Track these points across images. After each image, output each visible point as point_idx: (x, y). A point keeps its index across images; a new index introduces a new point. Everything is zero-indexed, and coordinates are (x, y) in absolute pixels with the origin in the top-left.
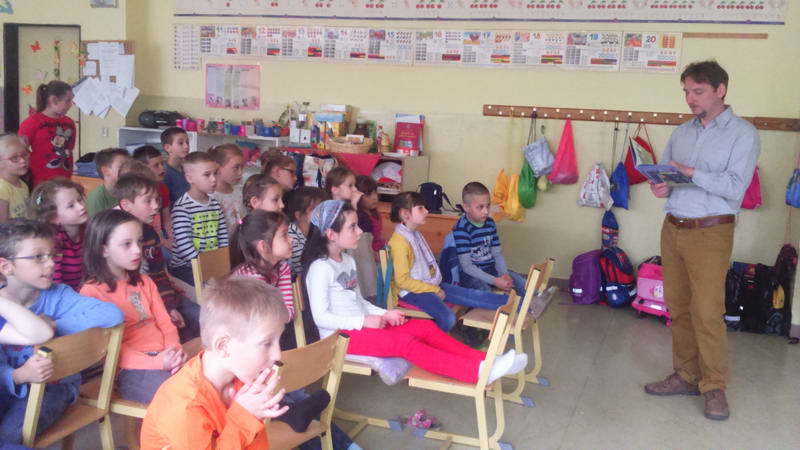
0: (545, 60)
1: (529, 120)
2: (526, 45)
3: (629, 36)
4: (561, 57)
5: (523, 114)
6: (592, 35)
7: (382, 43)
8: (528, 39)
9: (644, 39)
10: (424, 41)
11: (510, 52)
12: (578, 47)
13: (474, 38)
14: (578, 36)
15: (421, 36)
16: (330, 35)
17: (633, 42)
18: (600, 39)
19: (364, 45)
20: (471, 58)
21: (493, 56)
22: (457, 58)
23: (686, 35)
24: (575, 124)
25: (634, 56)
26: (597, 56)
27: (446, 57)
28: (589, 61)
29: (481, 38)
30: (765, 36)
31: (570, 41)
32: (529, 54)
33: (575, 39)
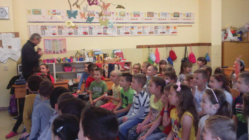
0: (150, 33)
1: (148, 48)
2: (145, 29)
3: (167, 26)
4: (153, 32)
5: (146, 47)
6: (159, 27)
7: (107, 30)
9: (170, 27)
10: (119, 29)
11: (142, 31)
12: (157, 29)
13: (133, 28)
14: (157, 27)
15: (118, 27)
16: (90, 28)
17: (168, 28)
18: (161, 27)
19: (102, 31)
20: (132, 33)
21: (138, 32)
22: (128, 33)
23: (178, 26)
24: (158, 48)
25: (168, 31)
27: (125, 33)
28: (160, 33)
30: (191, 26)
31: (155, 28)
32: (146, 31)
33: (156, 28)
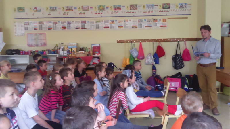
0: (133, 27)
1: (130, 43)
2: (127, 23)
3: (154, 19)
4: (137, 26)
5: (128, 42)
6: (145, 20)
7: (85, 24)
8: (128, 21)
9: (158, 20)
10: (98, 23)
11: (123, 25)
12: (141, 23)
13: (113, 22)
15: (97, 22)
16: (69, 23)
17: (155, 21)
18: (147, 21)
19: (80, 25)
20: (112, 27)
21: (118, 27)
22: (108, 27)
23: (168, 19)
24: (142, 43)
26: (146, 25)
27: (105, 27)
28: (145, 27)
29: (115, 22)
30: (187, 18)
32: (128, 25)
33: (140, 21)
